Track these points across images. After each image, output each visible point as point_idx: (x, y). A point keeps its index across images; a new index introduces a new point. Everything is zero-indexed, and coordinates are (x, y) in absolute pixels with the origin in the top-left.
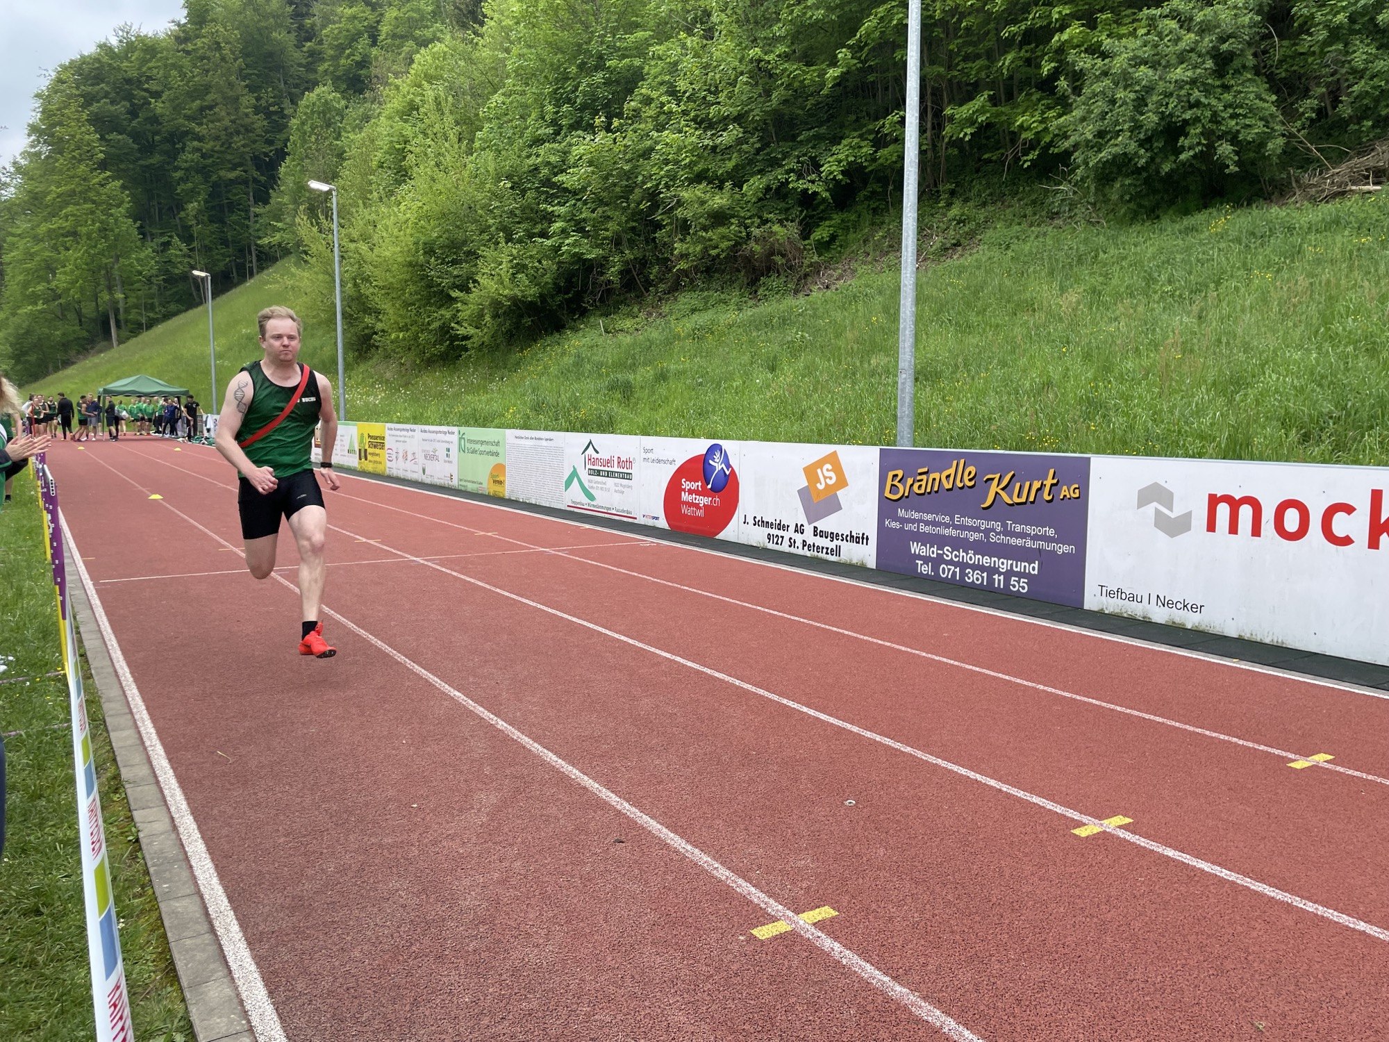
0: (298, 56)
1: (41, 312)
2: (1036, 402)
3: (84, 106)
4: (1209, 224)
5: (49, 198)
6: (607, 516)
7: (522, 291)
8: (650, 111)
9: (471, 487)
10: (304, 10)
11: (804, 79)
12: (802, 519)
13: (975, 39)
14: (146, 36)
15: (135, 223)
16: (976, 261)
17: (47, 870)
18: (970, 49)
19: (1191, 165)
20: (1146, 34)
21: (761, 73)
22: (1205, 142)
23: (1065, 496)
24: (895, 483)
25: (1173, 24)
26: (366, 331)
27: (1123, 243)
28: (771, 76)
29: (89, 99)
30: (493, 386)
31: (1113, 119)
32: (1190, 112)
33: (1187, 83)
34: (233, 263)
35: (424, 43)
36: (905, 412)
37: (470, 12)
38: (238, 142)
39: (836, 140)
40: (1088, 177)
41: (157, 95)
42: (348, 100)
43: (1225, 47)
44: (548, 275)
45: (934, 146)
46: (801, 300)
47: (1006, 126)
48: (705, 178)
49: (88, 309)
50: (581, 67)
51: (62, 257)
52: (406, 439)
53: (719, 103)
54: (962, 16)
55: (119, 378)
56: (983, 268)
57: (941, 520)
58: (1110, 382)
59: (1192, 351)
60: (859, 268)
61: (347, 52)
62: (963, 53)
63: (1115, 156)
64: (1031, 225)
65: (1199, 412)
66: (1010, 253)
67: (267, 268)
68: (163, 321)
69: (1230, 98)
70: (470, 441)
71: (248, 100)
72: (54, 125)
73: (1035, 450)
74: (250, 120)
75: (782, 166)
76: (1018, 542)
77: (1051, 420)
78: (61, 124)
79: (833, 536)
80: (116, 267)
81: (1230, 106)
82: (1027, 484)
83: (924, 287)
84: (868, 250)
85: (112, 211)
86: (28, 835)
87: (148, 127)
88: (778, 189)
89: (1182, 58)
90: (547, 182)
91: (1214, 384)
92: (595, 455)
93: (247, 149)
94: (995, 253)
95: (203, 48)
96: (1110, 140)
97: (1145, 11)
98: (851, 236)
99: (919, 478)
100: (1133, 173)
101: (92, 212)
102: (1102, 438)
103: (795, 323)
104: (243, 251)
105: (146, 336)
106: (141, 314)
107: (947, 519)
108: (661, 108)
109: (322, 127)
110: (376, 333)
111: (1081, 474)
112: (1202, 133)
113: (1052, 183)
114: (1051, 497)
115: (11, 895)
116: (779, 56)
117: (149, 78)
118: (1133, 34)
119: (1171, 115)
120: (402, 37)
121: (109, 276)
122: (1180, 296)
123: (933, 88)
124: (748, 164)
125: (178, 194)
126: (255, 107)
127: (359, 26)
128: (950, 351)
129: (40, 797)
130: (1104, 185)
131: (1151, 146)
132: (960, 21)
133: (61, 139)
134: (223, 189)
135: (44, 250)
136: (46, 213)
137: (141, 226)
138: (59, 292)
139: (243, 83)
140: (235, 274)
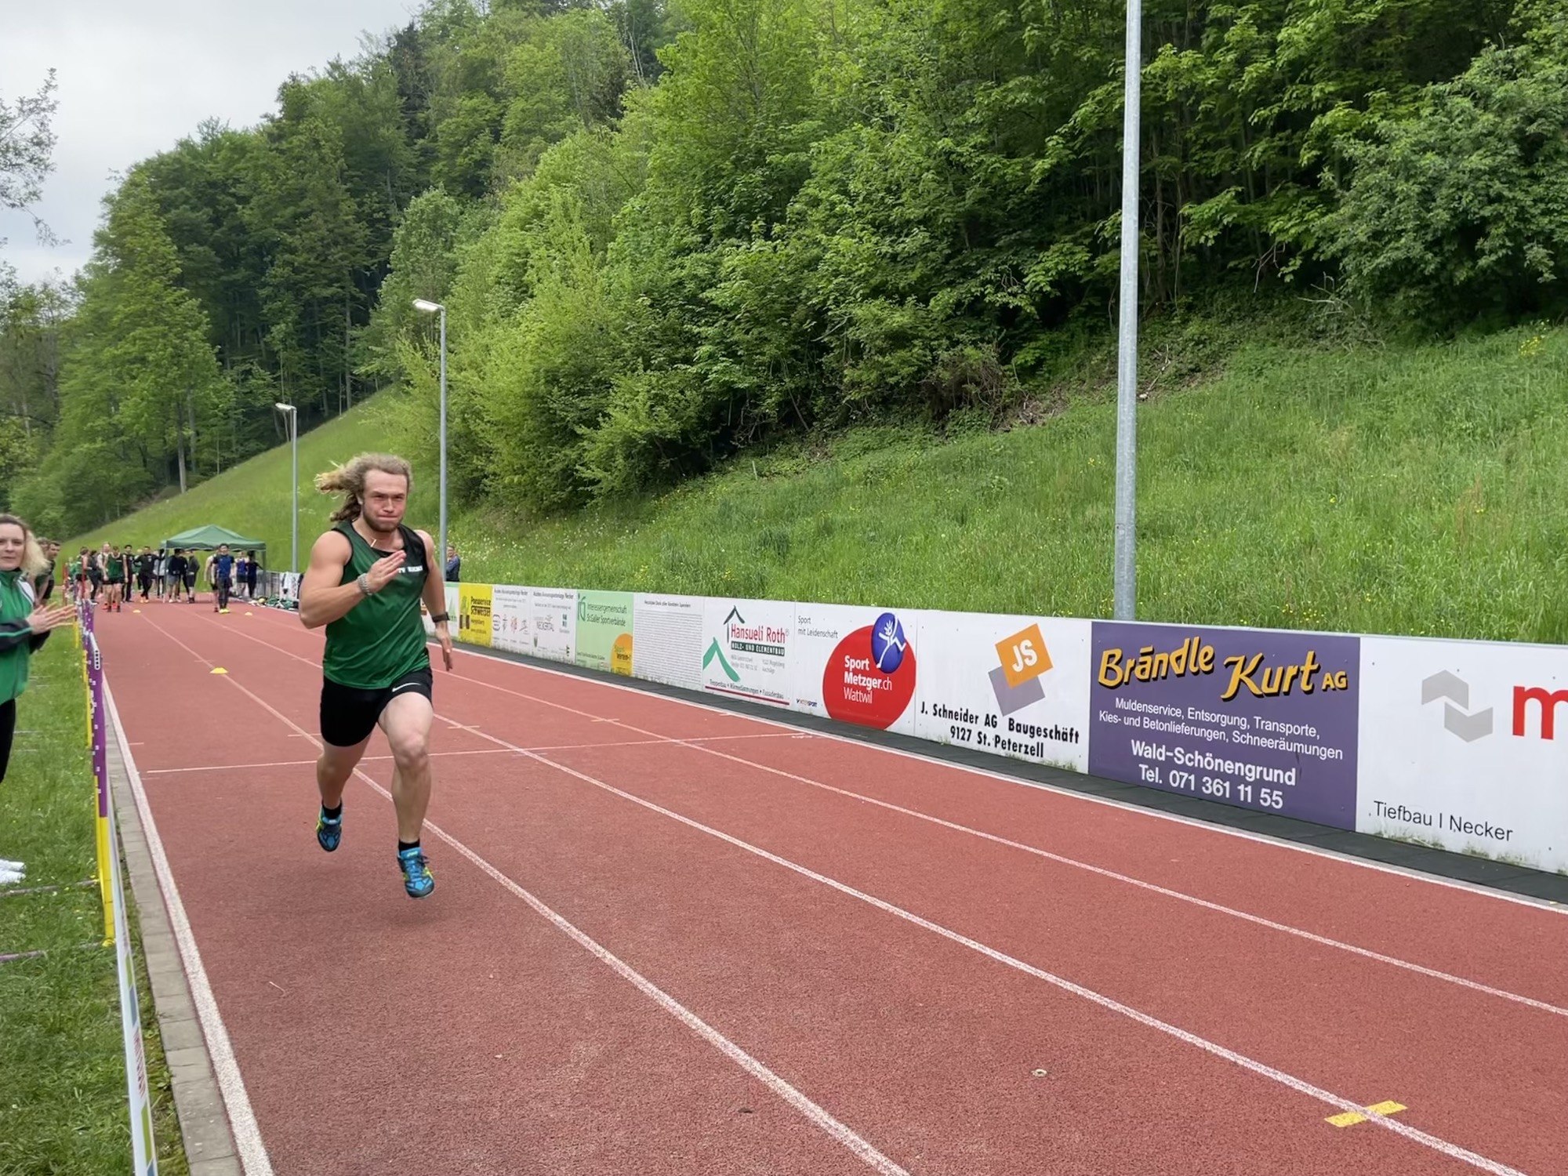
0: (409, 155)
1: (100, 450)
2: (1295, 565)
3: (160, 214)
4: (1518, 346)
5: (116, 318)
6: (753, 700)
7: (661, 427)
8: (819, 214)
9: (590, 663)
10: (418, 102)
11: (1005, 174)
12: (994, 709)
13: (1217, 123)
14: (234, 133)
15: (213, 347)
16: (1220, 389)
17: (61, 1121)
18: (1210, 136)
19: (1494, 272)
20: (1432, 115)
21: (951, 168)
22: (1508, 244)
23: (1328, 686)
24: (1112, 665)
25: (1466, 103)
26: (475, 474)
27: (1408, 368)
28: (964, 171)
29: (166, 205)
30: (623, 540)
31: (1393, 217)
32: (1489, 208)
33: (1485, 173)
34: (324, 394)
35: (555, 138)
36: (1124, 575)
37: (608, 102)
38: (336, 253)
39: (1043, 246)
40: (1361, 288)
41: (244, 200)
42: (464, 205)
43: (1532, 129)
44: (692, 408)
45: (1166, 251)
46: (1000, 437)
47: (1255, 228)
48: (883, 292)
49: (155, 448)
50: (737, 163)
51: (126, 386)
52: (516, 604)
53: (902, 204)
54: (1200, 98)
55: (184, 529)
56: (1228, 397)
57: (1170, 713)
58: (1391, 542)
59: (1498, 504)
60: (1072, 399)
61: (465, 149)
62: (1202, 141)
63: (1395, 263)
64: (1290, 346)
65: (1507, 582)
66: (1262, 379)
67: (363, 399)
68: (240, 462)
69: (1541, 190)
70: (591, 607)
71: (349, 206)
72: (124, 235)
73: (1294, 627)
74: (351, 229)
75: (976, 276)
76: (1270, 743)
77: (1314, 589)
78: (133, 234)
79: (1032, 731)
80: (188, 398)
81: (1542, 200)
82: (1280, 670)
83: (1154, 421)
84: (1082, 377)
85: (189, 334)
86: (43, 1077)
87: (234, 237)
88: (971, 305)
89: (1477, 143)
90: (693, 299)
91: (1527, 547)
92: (740, 625)
93: (346, 262)
94: (1244, 380)
95: (299, 146)
96: (1389, 241)
97: (1430, 87)
98: (1062, 360)
99: (1142, 659)
100: (1419, 283)
101: (164, 336)
102: (1380, 613)
103: (991, 465)
104: (336, 379)
105: (220, 479)
106: (215, 454)
107: (1178, 712)
108: (831, 210)
109: (430, 236)
110: (486, 477)
111: (1348, 659)
112: (1506, 234)
113: (1316, 295)
114: (1309, 688)
115: (17, 1149)
116: (974, 147)
117: (237, 181)
118: (1416, 114)
119: (1466, 212)
120: (529, 132)
121: (180, 409)
122: (1483, 435)
123: (1164, 182)
124: (935, 275)
125: (264, 315)
126: (357, 214)
127: (480, 120)
128: (1185, 500)
129: (61, 1030)
130: (1382, 298)
131: (1441, 250)
132: (1197, 103)
133: (132, 251)
134: (316, 308)
135: (106, 378)
136: (110, 337)
137: (221, 352)
138: (122, 427)
139: (344, 187)
140: (326, 408)
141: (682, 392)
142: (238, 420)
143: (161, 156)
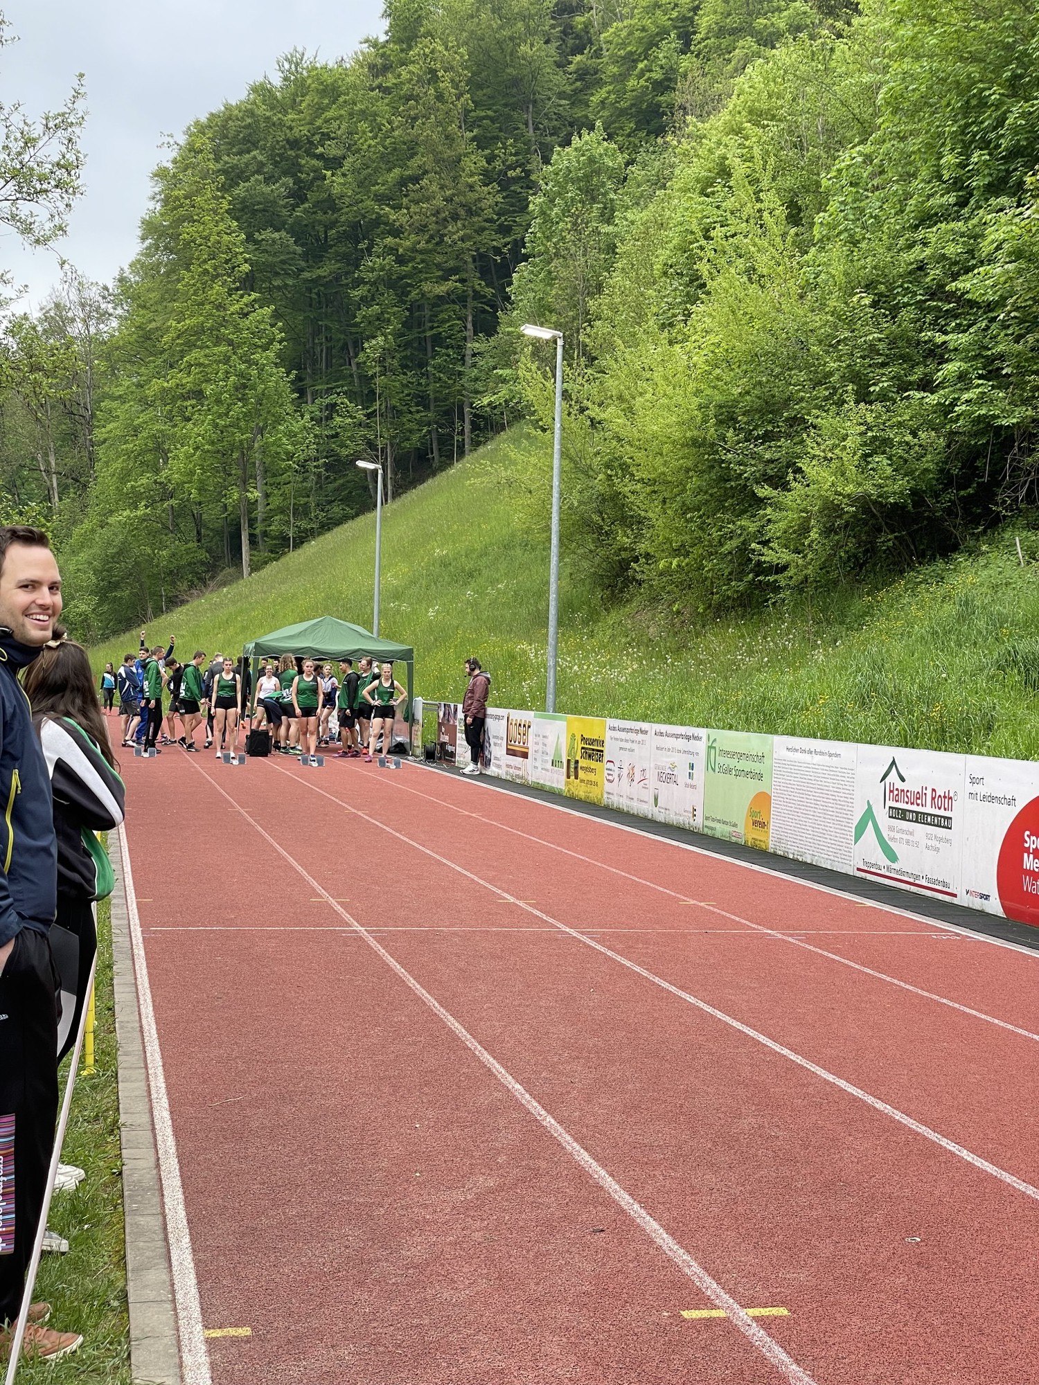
0: (560, 81)
1: (143, 520)
3: (224, 189)
5: (165, 339)
6: (914, 889)
9: (721, 831)
14: (324, 68)
15: (288, 373)
29: (234, 176)
34: (434, 436)
38: (455, 232)
41: (335, 163)
49: (211, 514)
51: (177, 431)
52: (634, 746)
61: (641, 65)
67: (486, 441)
68: (320, 534)
71: (474, 162)
72: (179, 221)
74: (477, 196)
78: (189, 219)
80: (256, 446)
85: (257, 356)
87: (320, 216)
90: (937, 292)
92: (899, 785)
93: (468, 245)
104: (451, 412)
105: (295, 558)
106: (288, 523)
109: (581, 201)
117: (327, 136)
121: (245, 462)
125: (356, 325)
126: (485, 173)
127: (663, 20)
133: (187, 244)
134: (427, 313)
135: (155, 419)
136: (159, 362)
137: (299, 379)
138: (171, 487)
139: (469, 135)
140: (436, 454)
141: (915, 435)
142: (319, 475)
143: (228, 108)
